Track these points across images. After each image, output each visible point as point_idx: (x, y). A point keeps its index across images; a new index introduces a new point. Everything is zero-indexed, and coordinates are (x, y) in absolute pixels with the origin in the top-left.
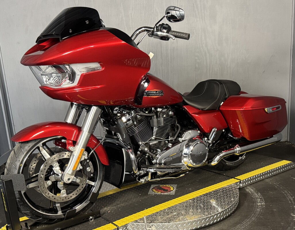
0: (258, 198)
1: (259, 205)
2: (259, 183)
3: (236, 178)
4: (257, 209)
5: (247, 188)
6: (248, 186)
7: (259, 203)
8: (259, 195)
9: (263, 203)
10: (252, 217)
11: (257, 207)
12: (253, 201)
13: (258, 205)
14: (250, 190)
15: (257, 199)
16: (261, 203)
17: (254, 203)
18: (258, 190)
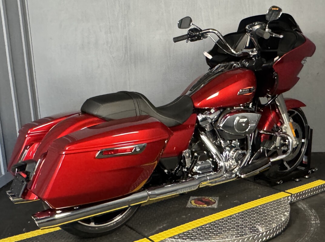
0: (312, 216)
1: (314, 223)
2: (312, 198)
3: (286, 191)
4: (311, 228)
5: (300, 204)
6: (300, 200)
7: (313, 221)
8: (313, 212)
9: (318, 222)
10: (305, 237)
11: (311, 226)
12: (306, 219)
13: (311, 223)
14: (302, 206)
15: (310, 216)
16: (315, 221)
17: (307, 221)
18: (311, 207)
